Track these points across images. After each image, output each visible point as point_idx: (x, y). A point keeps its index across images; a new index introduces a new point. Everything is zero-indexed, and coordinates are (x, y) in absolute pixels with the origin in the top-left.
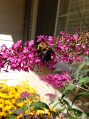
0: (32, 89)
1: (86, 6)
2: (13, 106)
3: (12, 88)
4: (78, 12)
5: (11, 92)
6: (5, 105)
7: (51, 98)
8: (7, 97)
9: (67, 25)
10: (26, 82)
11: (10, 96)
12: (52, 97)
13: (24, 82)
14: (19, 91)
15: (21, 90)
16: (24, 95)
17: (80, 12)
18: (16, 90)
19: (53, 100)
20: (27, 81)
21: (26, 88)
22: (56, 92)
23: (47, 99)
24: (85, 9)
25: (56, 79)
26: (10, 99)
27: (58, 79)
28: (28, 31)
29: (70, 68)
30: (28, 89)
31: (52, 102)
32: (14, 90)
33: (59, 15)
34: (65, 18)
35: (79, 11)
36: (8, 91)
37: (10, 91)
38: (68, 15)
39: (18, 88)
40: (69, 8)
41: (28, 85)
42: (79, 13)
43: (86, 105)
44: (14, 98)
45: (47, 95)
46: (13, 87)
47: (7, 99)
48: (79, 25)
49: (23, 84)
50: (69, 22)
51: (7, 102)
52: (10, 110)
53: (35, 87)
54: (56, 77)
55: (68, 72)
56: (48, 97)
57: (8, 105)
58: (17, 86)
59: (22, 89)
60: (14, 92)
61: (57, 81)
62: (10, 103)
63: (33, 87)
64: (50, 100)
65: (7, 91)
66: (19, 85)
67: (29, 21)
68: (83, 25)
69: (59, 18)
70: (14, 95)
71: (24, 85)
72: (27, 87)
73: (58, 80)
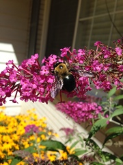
0: (41, 120)
1: (117, 6)
2: (14, 144)
3: (13, 119)
4: (107, 14)
5: (12, 124)
6: (3, 142)
7: (67, 134)
8: (5, 131)
9: (91, 31)
10: (32, 111)
11: (10, 130)
12: (69, 133)
13: (29, 111)
14: (22, 123)
15: (25, 122)
16: (30, 130)
17: (111, 14)
18: (19, 121)
19: (71, 137)
20: (34, 109)
21: (32, 119)
22: (75, 127)
23: (62, 135)
24: (116, 10)
25: (79, 109)
26: (10, 134)
27: (83, 110)
28: (36, 39)
29: (96, 93)
30: (35, 120)
31: (70, 140)
32: (16, 121)
33: (80, 18)
34: (87, 23)
35: (109, 12)
36: (7, 123)
37: (9, 122)
38: (92, 18)
39: (21, 119)
40: (95, 9)
41: (35, 115)
42: (110, 16)
43: (118, 146)
44: (15, 132)
45: (62, 129)
46: (14, 116)
47: (6, 135)
48: (109, 33)
49: (28, 113)
50: (94, 28)
51: (6, 138)
52: (10, 149)
53: (45, 118)
54: (79, 106)
55: (94, 98)
56: (64, 133)
57: (8, 143)
58: (19, 115)
59: (26, 120)
60: (16, 124)
61: (81, 112)
62: (10, 140)
63: (41, 118)
64: (67, 138)
65: (5, 123)
66: (22, 114)
67: (38, 24)
68: (113, 33)
69: (80, 22)
70: (15, 129)
71: (30, 115)
72: (34, 117)
73: (83, 112)
